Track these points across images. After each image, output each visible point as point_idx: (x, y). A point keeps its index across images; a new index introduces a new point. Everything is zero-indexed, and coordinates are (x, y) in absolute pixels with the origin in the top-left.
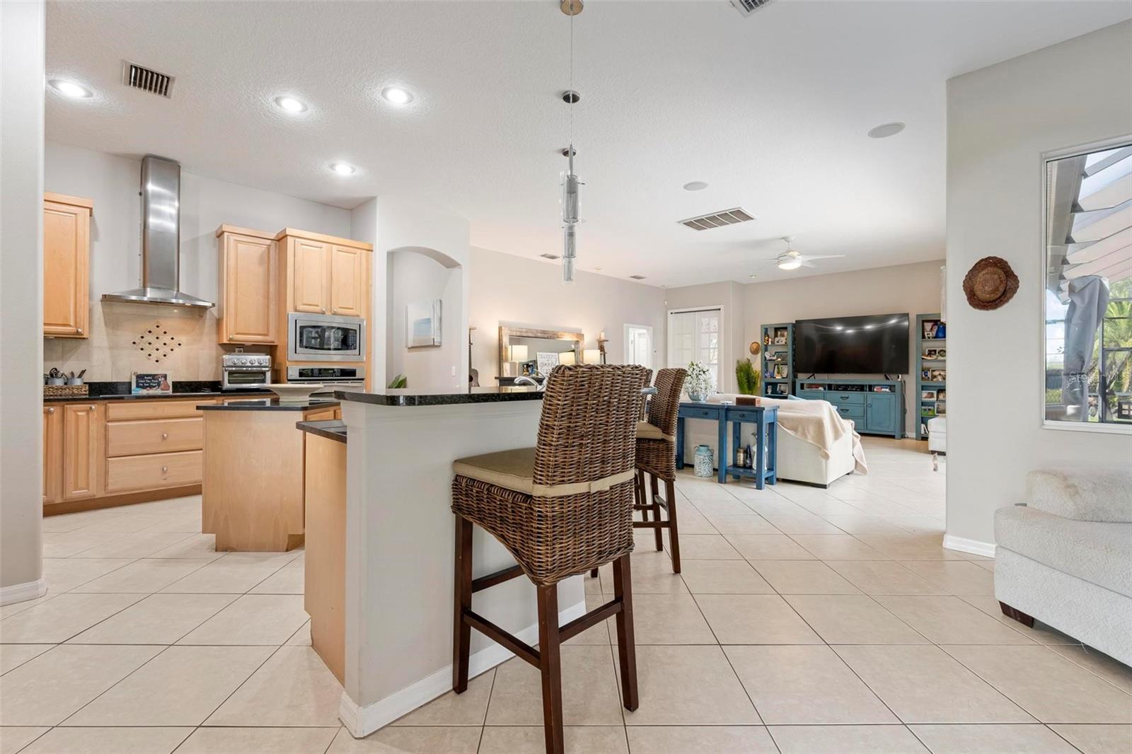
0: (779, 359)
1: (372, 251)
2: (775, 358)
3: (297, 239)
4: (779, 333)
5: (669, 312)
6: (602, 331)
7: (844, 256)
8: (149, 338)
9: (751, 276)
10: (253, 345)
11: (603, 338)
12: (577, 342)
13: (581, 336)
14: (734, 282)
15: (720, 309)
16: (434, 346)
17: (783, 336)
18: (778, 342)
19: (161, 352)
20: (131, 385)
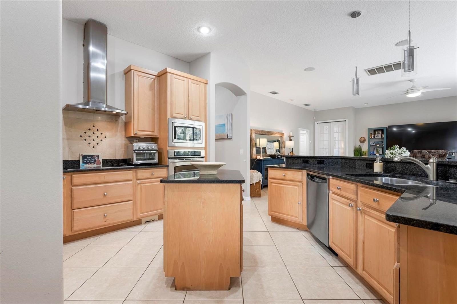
0: (378, 145)
1: (207, 84)
2: (375, 145)
3: (172, 75)
4: (376, 132)
5: (316, 123)
6: (291, 132)
7: (450, 88)
8: (89, 133)
9: (365, 104)
10: (145, 137)
11: (291, 135)
12: (281, 137)
13: (283, 134)
14: (353, 107)
15: (345, 121)
16: (227, 139)
17: (379, 134)
18: (377, 137)
19: (95, 142)
20: (80, 162)
